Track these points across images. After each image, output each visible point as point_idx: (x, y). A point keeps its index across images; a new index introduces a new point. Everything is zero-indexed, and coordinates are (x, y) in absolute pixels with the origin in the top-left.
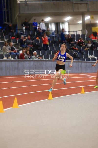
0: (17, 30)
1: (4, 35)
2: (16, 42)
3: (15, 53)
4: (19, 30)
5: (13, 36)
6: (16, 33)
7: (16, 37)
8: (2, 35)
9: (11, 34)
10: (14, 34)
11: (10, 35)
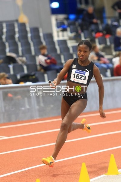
0: (106, 18)
1: (80, 31)
2: (106, 43)
3: (105, 63)
4: (109, 18)
5: (98, 31)
6: (104, 25)
7: (105, 32)
8: (77, 32)
9: (93, 27)
10: (101, 27)
11: (92, 31)
